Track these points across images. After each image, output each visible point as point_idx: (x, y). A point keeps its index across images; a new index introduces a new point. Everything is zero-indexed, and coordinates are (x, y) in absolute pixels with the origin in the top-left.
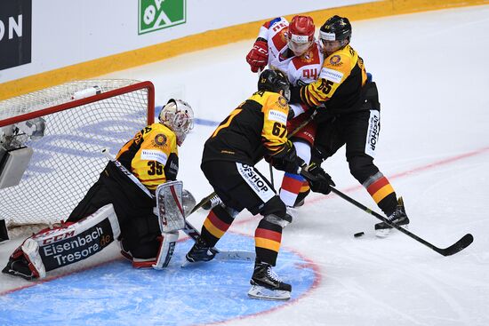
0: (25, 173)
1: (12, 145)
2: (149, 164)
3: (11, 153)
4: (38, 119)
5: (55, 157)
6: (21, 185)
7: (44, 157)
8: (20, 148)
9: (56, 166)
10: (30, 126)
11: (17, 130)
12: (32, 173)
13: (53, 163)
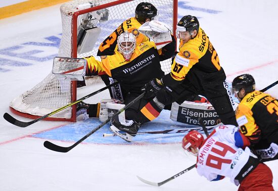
0: (96, 43)
1: (88, 26)
3: (87, 31)
4: (104, 9)
8: (93, 28)
10: (99, 14)
11: (91, 17)
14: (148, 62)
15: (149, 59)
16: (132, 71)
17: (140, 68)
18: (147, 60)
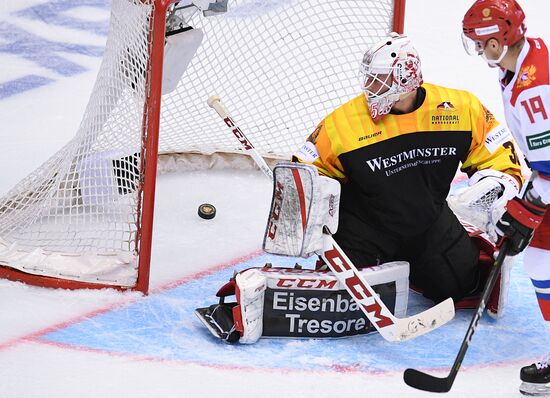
3: (169, 39)
14: (432, 157)
15: (439, 152)
16: (392, 168)
17: (409, 165)
18: (433, 152)
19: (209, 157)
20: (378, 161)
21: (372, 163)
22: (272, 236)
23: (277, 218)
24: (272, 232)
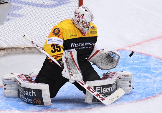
0: (7, 18)
2: (52, 46)
5: (25, 8)
6: (5, 25)
7: (18, 8)
8: (4, 3)
9: (25, 14)
12: (11, 18)
13: (24, 12)
17: (83, 48)
19: (23, 49)
20: (74, 44)
21: (72, 44)
22: (72, 75)
23: (70, 69)
24: (71, 74)
